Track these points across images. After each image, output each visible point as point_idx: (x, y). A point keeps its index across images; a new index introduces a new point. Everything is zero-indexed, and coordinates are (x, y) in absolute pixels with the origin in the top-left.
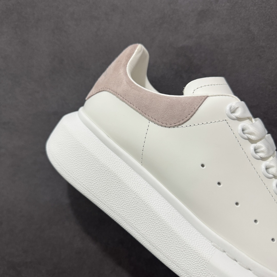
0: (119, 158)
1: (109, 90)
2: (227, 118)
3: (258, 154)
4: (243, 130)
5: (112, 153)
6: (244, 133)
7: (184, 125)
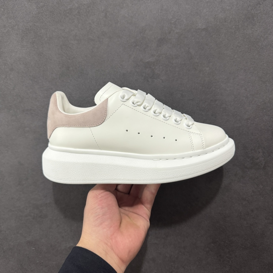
0: (88, 155)
1: (58, 126)
2: (123, 103)
3: (146, 109)
4: (133, 103)
5: (83, 155)
6: (134, 104)
7: (107, 119)
